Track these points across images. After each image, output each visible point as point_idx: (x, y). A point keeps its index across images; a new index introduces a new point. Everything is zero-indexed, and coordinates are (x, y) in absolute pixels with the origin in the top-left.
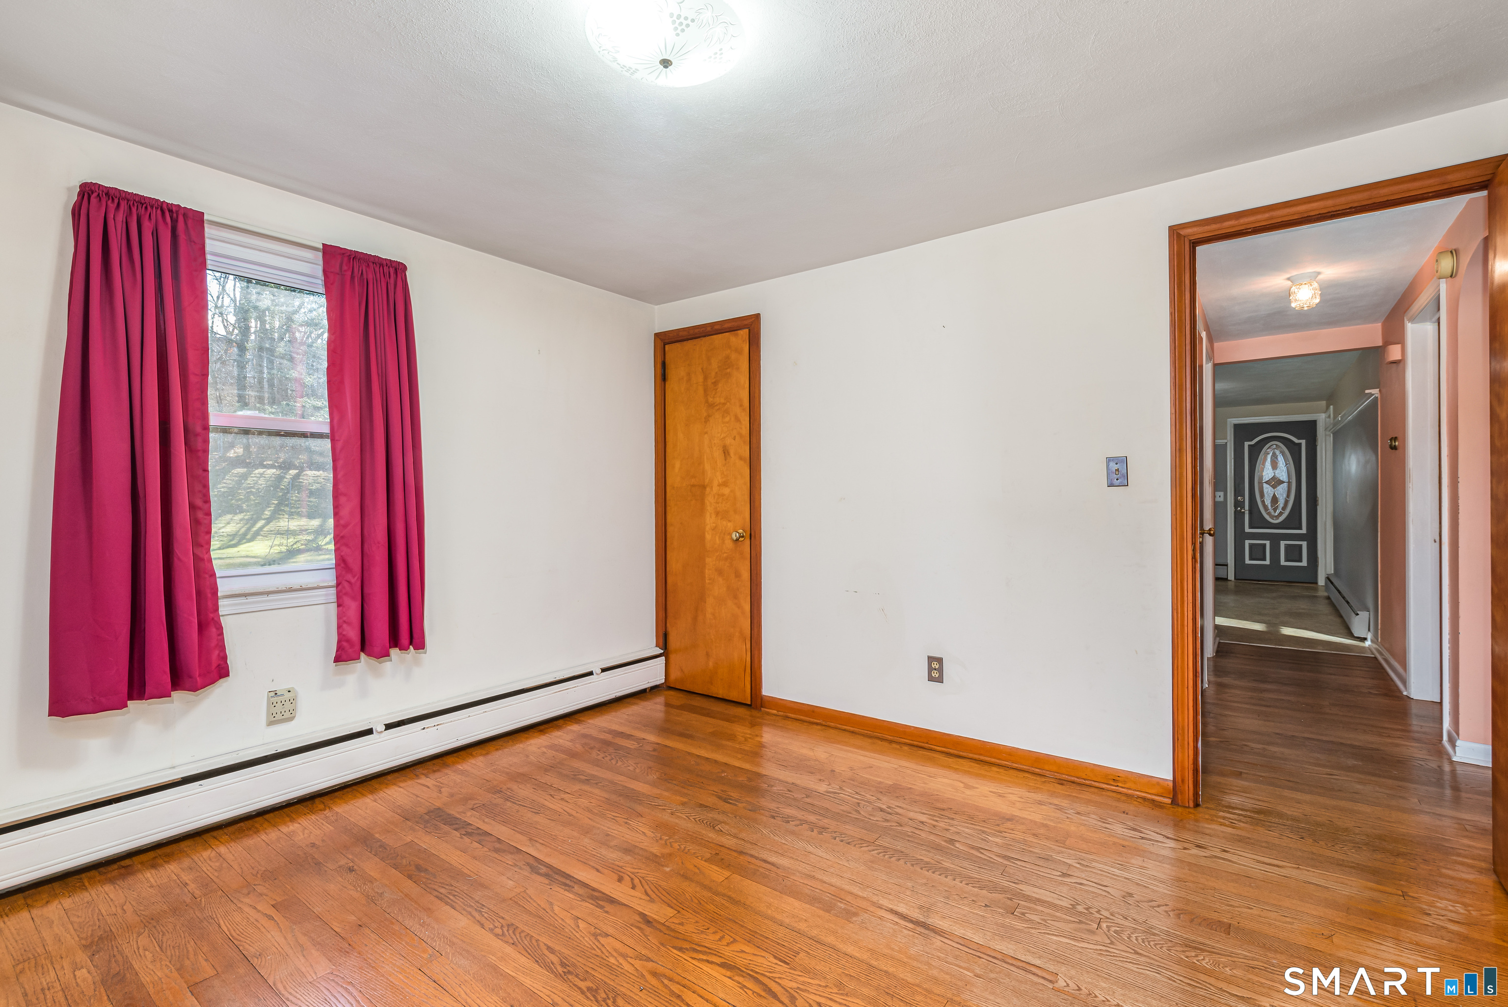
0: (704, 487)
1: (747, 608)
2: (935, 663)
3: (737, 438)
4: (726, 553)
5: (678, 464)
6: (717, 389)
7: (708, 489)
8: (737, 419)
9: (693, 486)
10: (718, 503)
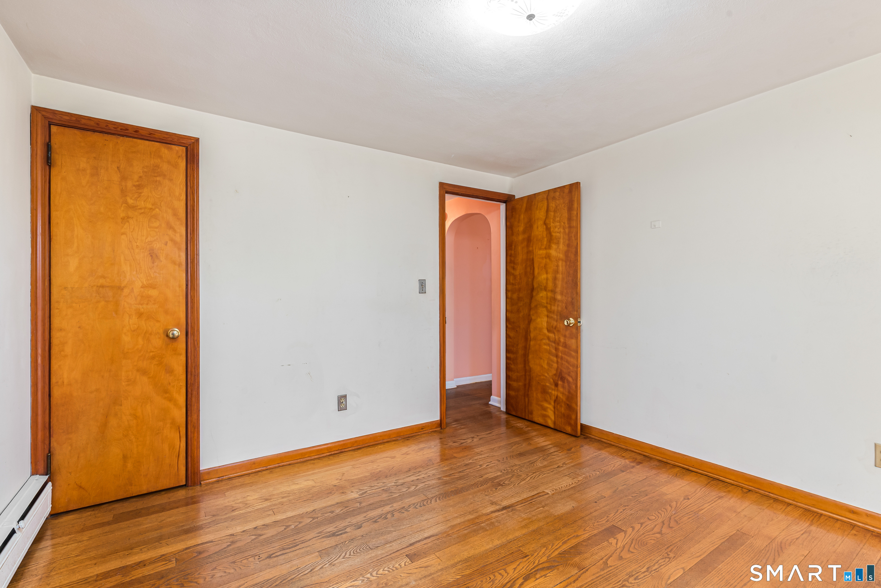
0: (121, 289)
1: (182, 400)
2: (342, 399)
3: (170, 244)
4: (153, 352)
5: (73, 264)
6: (141, 193)
7: (126, 291)
8: (170, 227)
9: (102, 286)
10: (142, 305)
